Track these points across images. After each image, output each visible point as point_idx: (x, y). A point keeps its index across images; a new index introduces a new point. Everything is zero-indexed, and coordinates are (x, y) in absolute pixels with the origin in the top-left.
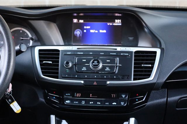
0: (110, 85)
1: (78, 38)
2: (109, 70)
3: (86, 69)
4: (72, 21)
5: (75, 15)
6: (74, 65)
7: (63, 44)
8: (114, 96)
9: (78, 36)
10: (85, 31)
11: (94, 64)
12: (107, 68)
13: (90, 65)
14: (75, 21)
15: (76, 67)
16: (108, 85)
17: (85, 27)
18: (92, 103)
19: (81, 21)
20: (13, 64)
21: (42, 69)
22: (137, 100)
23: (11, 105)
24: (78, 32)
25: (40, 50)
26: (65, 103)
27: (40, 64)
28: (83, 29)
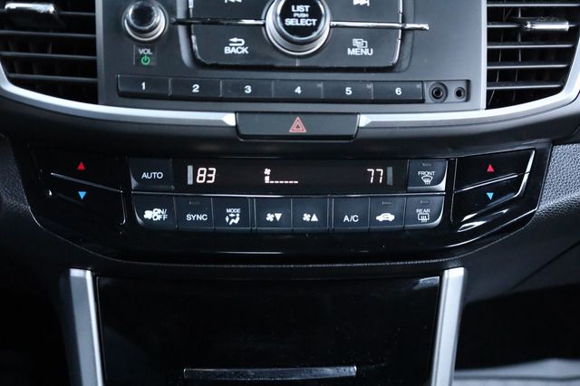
0: (371, 133)
2: (366, 52)
3: (245, 50)
6: (180, 22)
8: (377, 174)
11: (290, 22)
12: (356, 42)
13: (264, 25)
15: (193, 38)
16: (361, 135)
18: (278, 216)
22: (490, 195)
26: (142, 223)
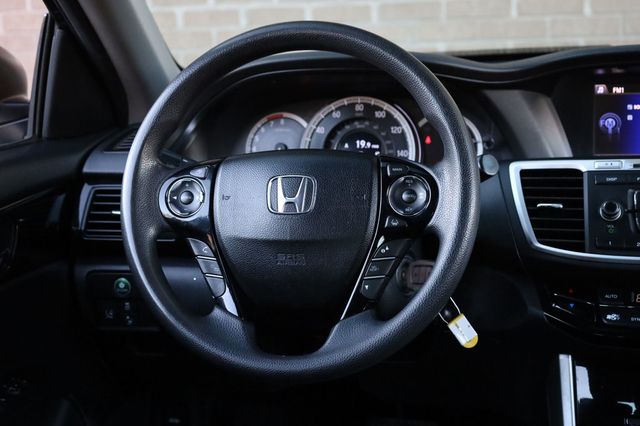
1: (610, 137)
4: (593, 90)
5: (600, 72)
7: (571, 155)
9: (610, 131)
10: (630, 117)
14: (601, 89)
15: (637, 219)
17: (630, 107)
19: (618, 90)
20: (477, 211)
21: (534, 223)
23: (452, 326)
24: (610, 120)
25: (524, 173)
26: (605, 322)
27: (529, 211)
28: (623, 113)
